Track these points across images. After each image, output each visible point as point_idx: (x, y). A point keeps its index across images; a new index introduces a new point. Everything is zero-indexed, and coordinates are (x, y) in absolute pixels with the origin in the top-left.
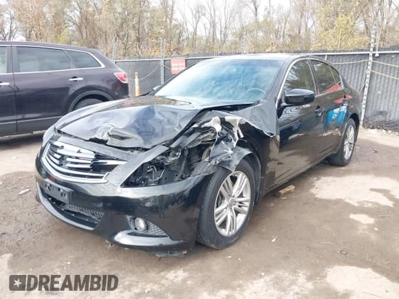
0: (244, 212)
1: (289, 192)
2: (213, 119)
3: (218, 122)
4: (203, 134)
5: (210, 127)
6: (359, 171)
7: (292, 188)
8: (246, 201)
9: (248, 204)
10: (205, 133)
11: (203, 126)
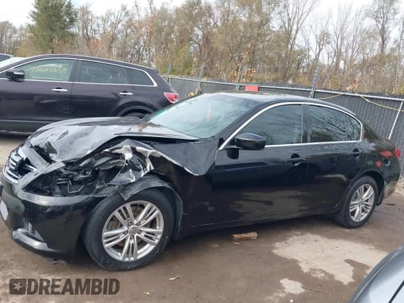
0: (152, 244)
1: (248, 239)
2: (125, 146)
3: (129, 151)
4: (113, 159)
5: (121, 154)
6: (363, 238)
7: (253, 235)
8: (159, 233)
9: (159, 237)
10: (117, 159)
11: (114, 152)
